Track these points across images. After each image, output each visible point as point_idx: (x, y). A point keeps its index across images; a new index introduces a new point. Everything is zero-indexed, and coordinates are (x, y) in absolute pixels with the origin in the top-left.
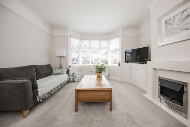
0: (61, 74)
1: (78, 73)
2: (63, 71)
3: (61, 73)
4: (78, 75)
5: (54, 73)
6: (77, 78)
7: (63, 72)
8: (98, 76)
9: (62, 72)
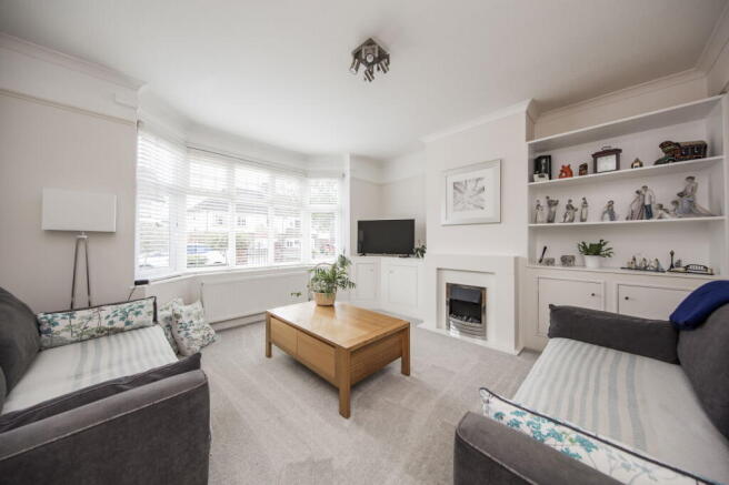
0: (122, 331)
1: (194, 312)
2: (137, 314)
3: (119, 324)
4: (195, 322)
5: (63, 334)
6: (194, 336)
7: (136, 320)
8: (319, 305)
9: (131, 317)
